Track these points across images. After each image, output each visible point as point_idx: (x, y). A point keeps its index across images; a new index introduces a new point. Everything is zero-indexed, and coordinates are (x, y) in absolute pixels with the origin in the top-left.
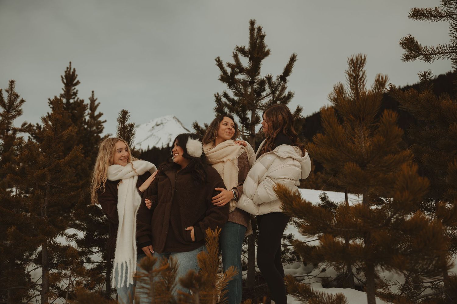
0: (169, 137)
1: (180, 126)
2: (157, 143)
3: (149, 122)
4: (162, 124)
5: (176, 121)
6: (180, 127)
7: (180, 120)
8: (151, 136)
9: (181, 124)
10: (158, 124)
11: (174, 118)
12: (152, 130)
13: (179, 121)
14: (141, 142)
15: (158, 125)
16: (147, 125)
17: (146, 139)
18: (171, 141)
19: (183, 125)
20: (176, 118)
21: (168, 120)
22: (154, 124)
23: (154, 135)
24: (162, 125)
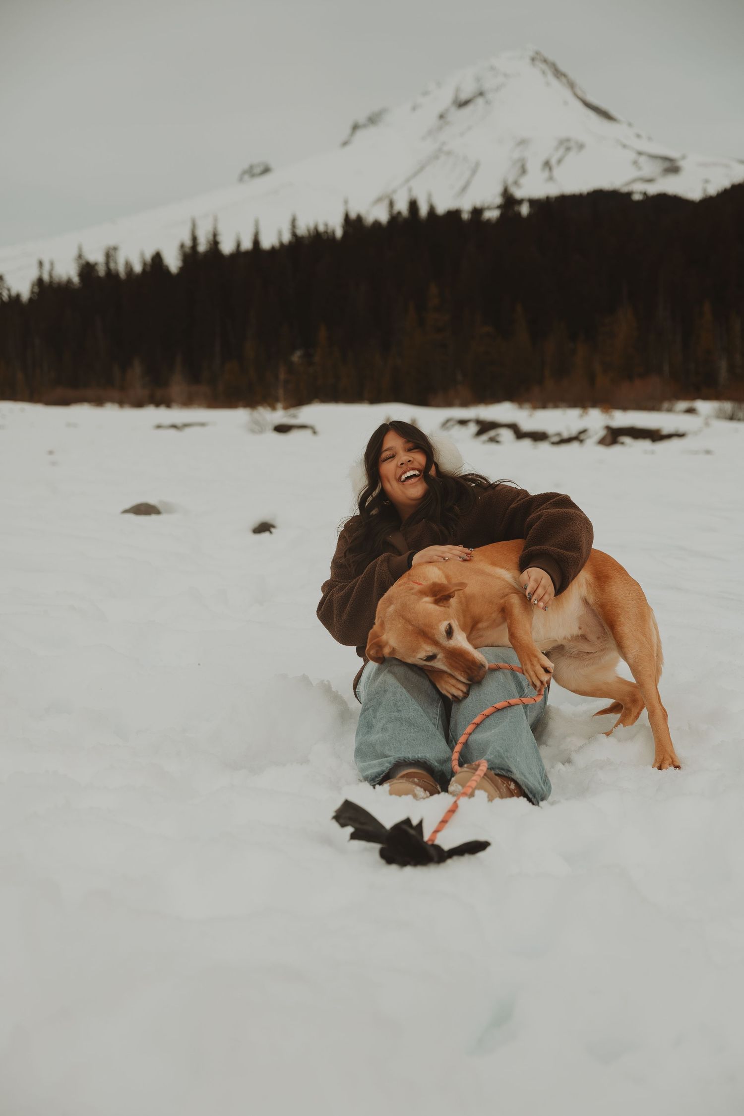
0: (516, 155)
1: (567, 94)
2: (464, 189)
3: (425, 93)
4: (481, 94)
5: (544, 73)
6: (566, 103)
7: (563, 68)
8: (436, 156)
9: (572, 85)
10: (464, 96)
11: (537, 58)
12: (440, 128)
13: (558, 73)
14: (394, 191)
15: (463, 104)
16: (414, 108)
17: (415, 175)
18: (524, 171)
19: (580, 93)
20: (545, 61)
21: (506, 75)
22: (445, 98)
23: (449, 153)
24: (480, 101)
